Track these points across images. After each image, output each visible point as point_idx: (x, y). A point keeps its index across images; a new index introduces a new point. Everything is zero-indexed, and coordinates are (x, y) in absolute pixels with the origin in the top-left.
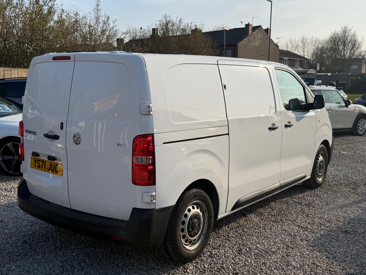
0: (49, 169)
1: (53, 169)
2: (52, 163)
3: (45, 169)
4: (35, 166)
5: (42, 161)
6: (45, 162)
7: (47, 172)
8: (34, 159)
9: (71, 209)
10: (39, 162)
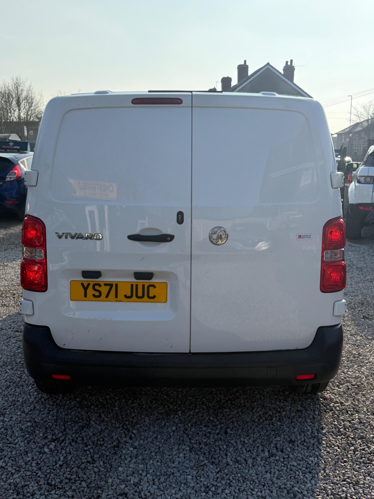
0: (129, 294)
1: (140, 294)
2: (137, 286)
3: (116, 297)
4: (86, 296)
5: (105, 285)
6: (117, 285)
7: (123, 301)
8: (82, 284)
9: (190, 352)
10: (97, 287)
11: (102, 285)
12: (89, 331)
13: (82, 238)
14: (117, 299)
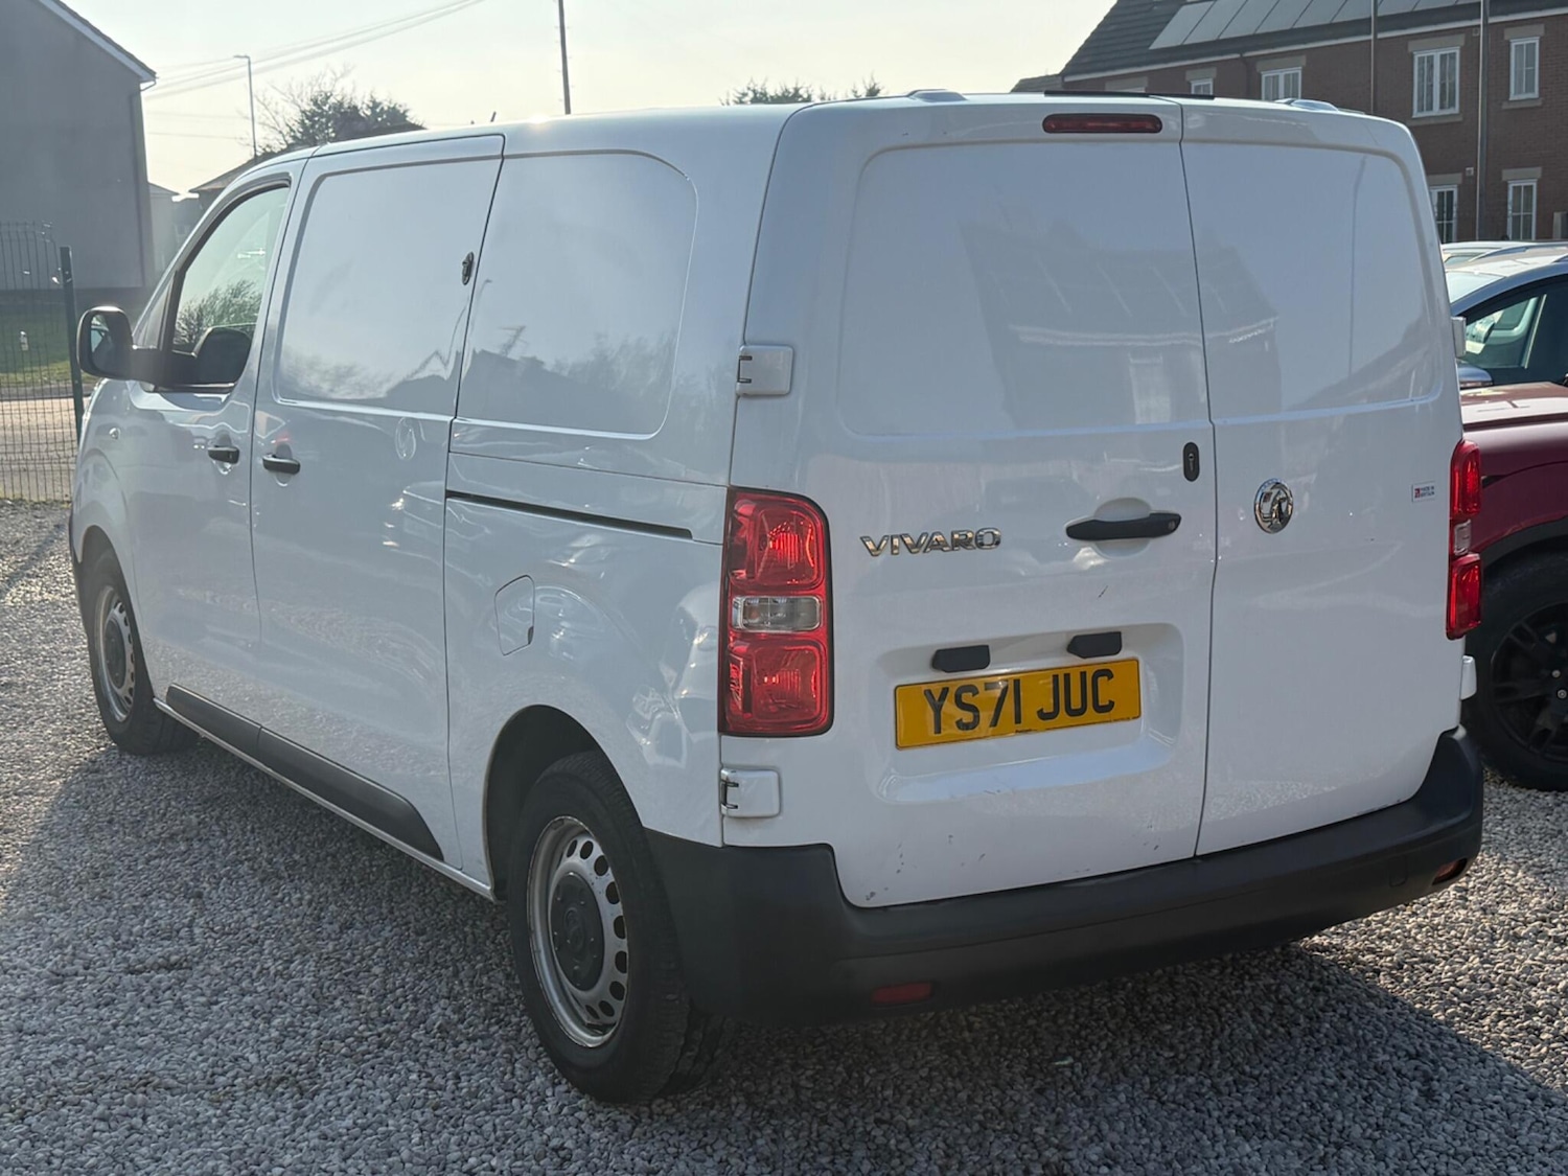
0: (1049, 707)
2: (1067, 678)
3: (1018, 720)
4: (938, 728)
6: (1018, 682)
7: (1038, 730)
8: (929, 693)
9: (1195, 857)
10: (967, 698)
11: (981, 688)
12: (951, 836)
13: (939, 546)
14: (1019, 727)
